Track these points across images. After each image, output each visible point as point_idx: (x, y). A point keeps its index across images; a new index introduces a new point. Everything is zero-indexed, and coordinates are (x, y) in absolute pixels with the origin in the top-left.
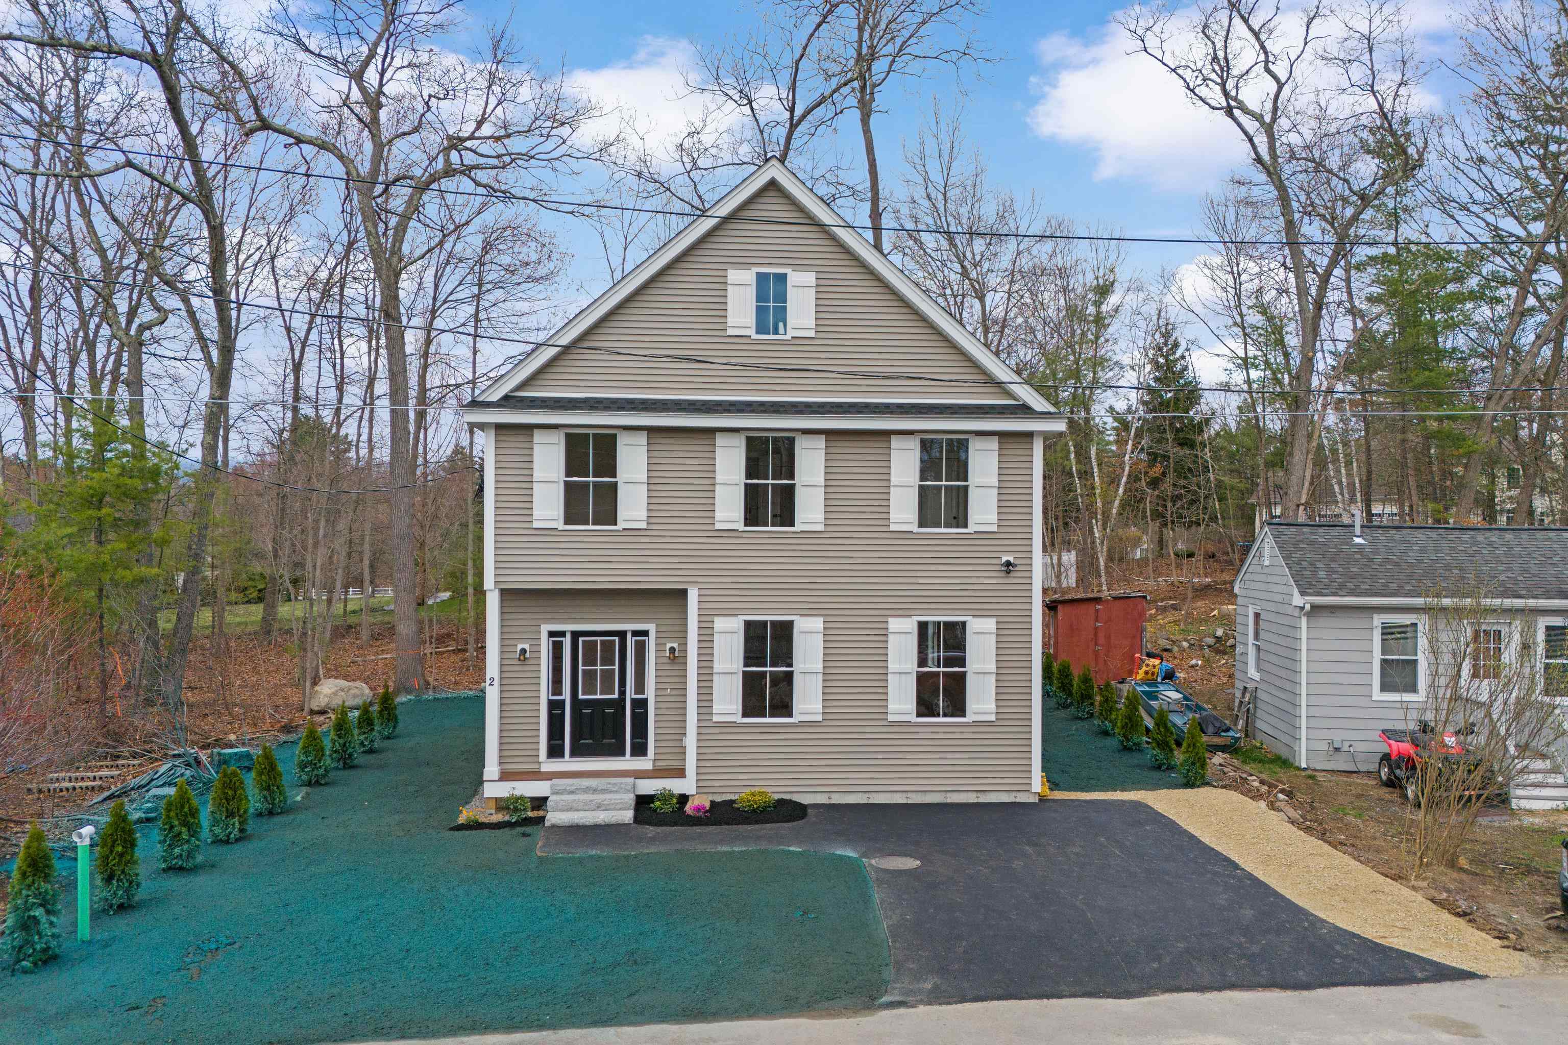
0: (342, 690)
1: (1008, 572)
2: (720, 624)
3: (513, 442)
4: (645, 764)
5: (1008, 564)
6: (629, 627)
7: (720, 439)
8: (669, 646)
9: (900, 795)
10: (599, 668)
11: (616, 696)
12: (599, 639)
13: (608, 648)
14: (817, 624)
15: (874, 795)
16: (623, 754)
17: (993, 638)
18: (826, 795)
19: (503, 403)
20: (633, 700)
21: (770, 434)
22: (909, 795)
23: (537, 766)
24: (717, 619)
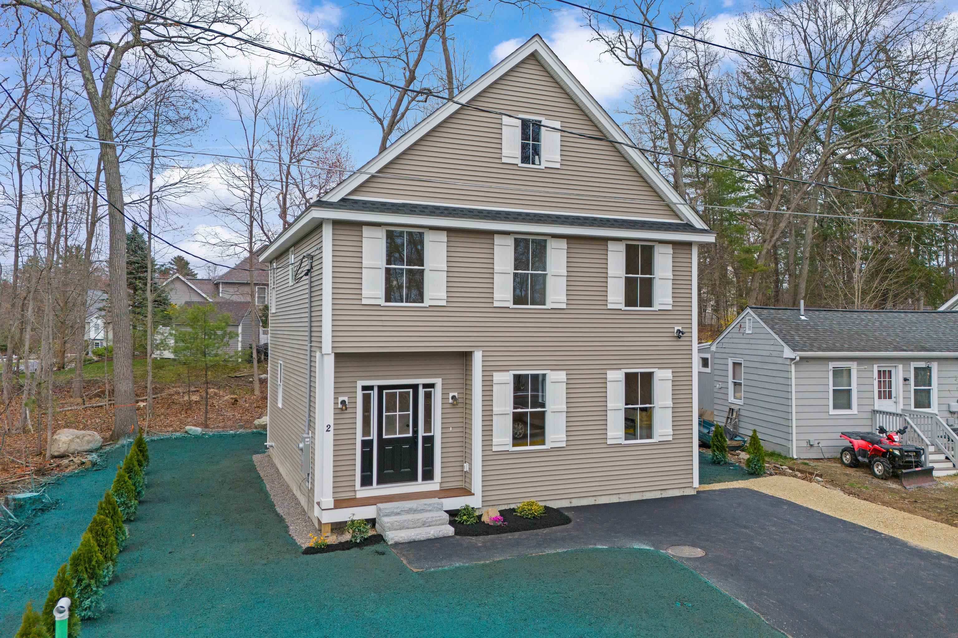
0: (78, 437)
1: (679, 337)
2: (498, 377)
3: (348, 236)
4: (433, 486)
5: (679, 331)
6: (420, 381)
7: (498, 240)
8: (451, 395)
9: (615, 496)
10: (398, 413)
11: (410, 435)
12: (398, 391)
13: (404, 397)
14: (562, 376)
15: (599, 498)
16: (416, 479)
17: (670, 383)
18: (568, 501)
19: (342, 203)
20: (424, 438)
21: (531, 237)
22: (621, 496)
23: (353, 494)
24: (495, 374)
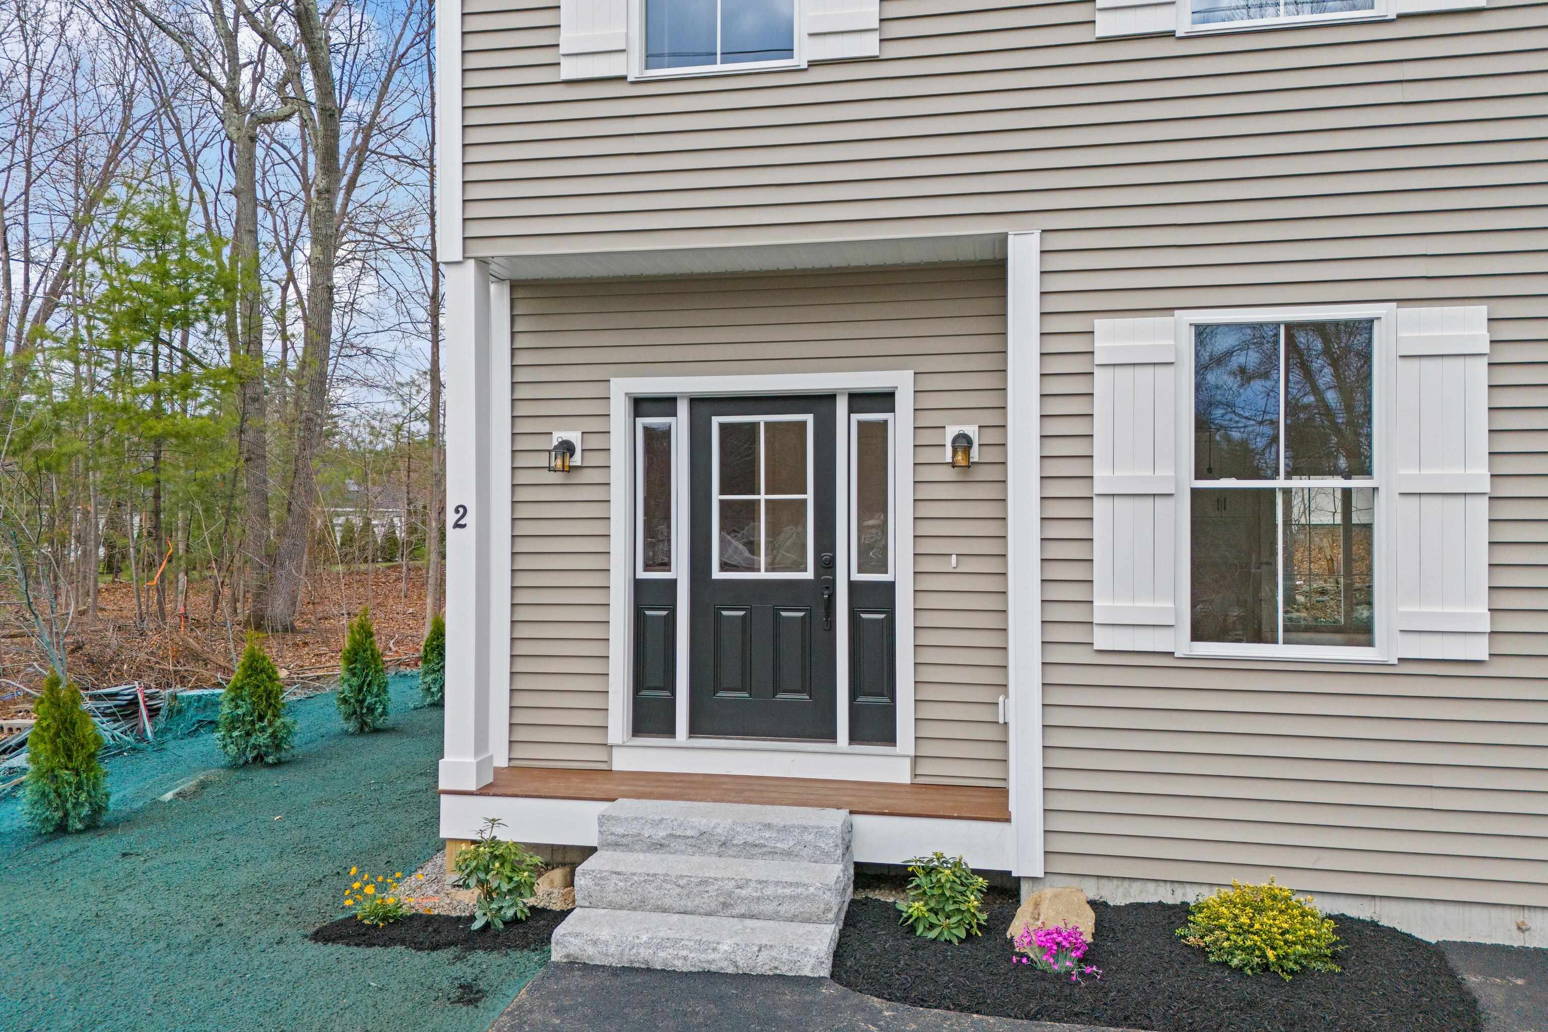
4: (889, 767)
6: (840, 382)
8: (951, 430)
10: (763, 497)
11: (809, 574)
12: (762, 417)
13: (784, 440)
14: (1463, 327)
16: (830, 734)
18: (1508, 918)
23: (601, 755)
24: (1100, 325)
